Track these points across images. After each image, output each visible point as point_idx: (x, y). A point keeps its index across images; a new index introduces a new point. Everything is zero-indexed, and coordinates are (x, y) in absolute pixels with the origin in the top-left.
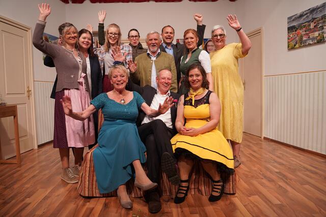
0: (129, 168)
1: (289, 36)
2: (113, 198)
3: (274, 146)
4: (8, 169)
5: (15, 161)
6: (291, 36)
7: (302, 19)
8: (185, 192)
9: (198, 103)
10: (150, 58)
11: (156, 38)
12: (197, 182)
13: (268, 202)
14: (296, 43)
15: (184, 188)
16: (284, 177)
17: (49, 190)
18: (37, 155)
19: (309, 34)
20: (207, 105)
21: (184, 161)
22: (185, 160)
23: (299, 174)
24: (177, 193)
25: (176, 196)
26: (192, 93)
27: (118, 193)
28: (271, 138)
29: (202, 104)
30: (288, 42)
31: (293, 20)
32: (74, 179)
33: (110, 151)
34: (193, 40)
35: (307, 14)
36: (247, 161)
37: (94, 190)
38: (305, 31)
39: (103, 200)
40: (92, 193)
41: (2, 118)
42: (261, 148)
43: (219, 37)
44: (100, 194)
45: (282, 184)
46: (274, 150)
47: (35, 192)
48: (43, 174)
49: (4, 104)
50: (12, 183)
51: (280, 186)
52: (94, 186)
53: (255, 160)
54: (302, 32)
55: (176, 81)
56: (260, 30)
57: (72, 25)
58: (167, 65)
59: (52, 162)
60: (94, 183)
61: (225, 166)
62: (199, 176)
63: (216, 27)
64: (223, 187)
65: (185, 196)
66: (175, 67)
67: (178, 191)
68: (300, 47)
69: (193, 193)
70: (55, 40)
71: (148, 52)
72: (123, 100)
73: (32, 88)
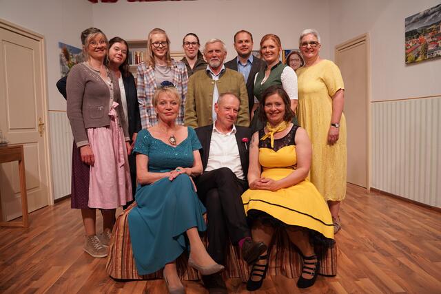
0: (182, 239)
1: (407, 45)
2: (158, 281)
3: (386, 201)
4: (11, 236)
5: (20, 224)
6: (411, 44)
7: (427, 20)
8: (262, 273)
9: (280, 144)
10: (211, 77)
11: (218, 48)
12: (280, 258)
13: (384, 288)
14: (418, 55)
15: (261, 268)
16: (406, 250)
17: (67, 268)
18: (53, 214)
19: (437, 41)
20: (292, 146)
21: (261, 228)
22: (263, 227)
23: (427, 244)
24: (251, 274)
25: (250, 279)
26: (270, 129)
27: (164, 275)
28: (381, 189)
29: (285, 145)
30: (406, 54)
31: (414, 22)
32: (102, 251)
33: (153, 213)
34: (273, 50)
35: (434, 12)
36: (349, 224)
37: (130, 269)
38: (432, 38)
39: (143, 284)
40: (128, 274)
41: (3, 164)
42: (367, 204)
43: (309, 46)
44: (139, 276)
45: (403, 260)
46: (387, 207)
47: (45, 272)
48: (59, 243)
49: (6, 143)
50: (13, 258)
51: (401, 264)
52: (130, 264)
53: (361, 222)
54: (427, 38)
55: (248, 110)
56: (365, 36)
57: (99, 31)
58: (234, 88)
59: (72, 226)
60: (130, 259)
61: (321, 235)
62: (282, 249)
63: (306, 32)
64: (318, 265)
65: (262, 279)
66: (246, 90)
67: (252, 271)
68: (424, 60)
69: (274, 274)
70: (78, 53)
71: (208, 68)
72: (173, 137)
73: (45, 121)
